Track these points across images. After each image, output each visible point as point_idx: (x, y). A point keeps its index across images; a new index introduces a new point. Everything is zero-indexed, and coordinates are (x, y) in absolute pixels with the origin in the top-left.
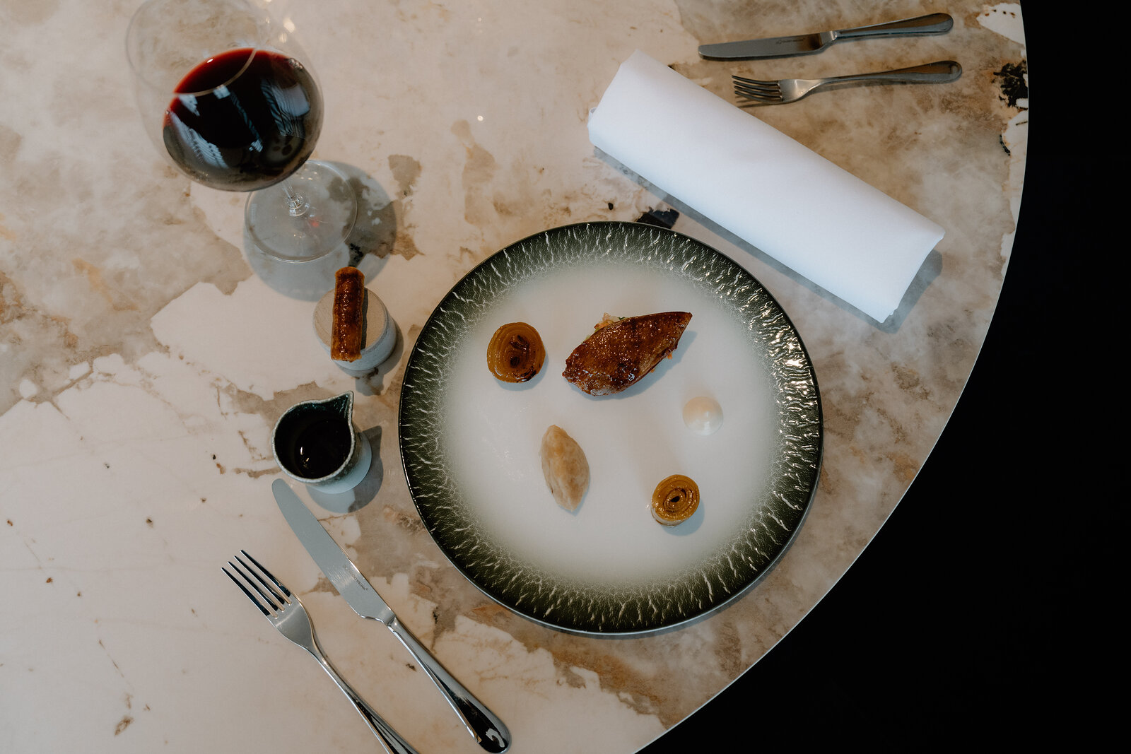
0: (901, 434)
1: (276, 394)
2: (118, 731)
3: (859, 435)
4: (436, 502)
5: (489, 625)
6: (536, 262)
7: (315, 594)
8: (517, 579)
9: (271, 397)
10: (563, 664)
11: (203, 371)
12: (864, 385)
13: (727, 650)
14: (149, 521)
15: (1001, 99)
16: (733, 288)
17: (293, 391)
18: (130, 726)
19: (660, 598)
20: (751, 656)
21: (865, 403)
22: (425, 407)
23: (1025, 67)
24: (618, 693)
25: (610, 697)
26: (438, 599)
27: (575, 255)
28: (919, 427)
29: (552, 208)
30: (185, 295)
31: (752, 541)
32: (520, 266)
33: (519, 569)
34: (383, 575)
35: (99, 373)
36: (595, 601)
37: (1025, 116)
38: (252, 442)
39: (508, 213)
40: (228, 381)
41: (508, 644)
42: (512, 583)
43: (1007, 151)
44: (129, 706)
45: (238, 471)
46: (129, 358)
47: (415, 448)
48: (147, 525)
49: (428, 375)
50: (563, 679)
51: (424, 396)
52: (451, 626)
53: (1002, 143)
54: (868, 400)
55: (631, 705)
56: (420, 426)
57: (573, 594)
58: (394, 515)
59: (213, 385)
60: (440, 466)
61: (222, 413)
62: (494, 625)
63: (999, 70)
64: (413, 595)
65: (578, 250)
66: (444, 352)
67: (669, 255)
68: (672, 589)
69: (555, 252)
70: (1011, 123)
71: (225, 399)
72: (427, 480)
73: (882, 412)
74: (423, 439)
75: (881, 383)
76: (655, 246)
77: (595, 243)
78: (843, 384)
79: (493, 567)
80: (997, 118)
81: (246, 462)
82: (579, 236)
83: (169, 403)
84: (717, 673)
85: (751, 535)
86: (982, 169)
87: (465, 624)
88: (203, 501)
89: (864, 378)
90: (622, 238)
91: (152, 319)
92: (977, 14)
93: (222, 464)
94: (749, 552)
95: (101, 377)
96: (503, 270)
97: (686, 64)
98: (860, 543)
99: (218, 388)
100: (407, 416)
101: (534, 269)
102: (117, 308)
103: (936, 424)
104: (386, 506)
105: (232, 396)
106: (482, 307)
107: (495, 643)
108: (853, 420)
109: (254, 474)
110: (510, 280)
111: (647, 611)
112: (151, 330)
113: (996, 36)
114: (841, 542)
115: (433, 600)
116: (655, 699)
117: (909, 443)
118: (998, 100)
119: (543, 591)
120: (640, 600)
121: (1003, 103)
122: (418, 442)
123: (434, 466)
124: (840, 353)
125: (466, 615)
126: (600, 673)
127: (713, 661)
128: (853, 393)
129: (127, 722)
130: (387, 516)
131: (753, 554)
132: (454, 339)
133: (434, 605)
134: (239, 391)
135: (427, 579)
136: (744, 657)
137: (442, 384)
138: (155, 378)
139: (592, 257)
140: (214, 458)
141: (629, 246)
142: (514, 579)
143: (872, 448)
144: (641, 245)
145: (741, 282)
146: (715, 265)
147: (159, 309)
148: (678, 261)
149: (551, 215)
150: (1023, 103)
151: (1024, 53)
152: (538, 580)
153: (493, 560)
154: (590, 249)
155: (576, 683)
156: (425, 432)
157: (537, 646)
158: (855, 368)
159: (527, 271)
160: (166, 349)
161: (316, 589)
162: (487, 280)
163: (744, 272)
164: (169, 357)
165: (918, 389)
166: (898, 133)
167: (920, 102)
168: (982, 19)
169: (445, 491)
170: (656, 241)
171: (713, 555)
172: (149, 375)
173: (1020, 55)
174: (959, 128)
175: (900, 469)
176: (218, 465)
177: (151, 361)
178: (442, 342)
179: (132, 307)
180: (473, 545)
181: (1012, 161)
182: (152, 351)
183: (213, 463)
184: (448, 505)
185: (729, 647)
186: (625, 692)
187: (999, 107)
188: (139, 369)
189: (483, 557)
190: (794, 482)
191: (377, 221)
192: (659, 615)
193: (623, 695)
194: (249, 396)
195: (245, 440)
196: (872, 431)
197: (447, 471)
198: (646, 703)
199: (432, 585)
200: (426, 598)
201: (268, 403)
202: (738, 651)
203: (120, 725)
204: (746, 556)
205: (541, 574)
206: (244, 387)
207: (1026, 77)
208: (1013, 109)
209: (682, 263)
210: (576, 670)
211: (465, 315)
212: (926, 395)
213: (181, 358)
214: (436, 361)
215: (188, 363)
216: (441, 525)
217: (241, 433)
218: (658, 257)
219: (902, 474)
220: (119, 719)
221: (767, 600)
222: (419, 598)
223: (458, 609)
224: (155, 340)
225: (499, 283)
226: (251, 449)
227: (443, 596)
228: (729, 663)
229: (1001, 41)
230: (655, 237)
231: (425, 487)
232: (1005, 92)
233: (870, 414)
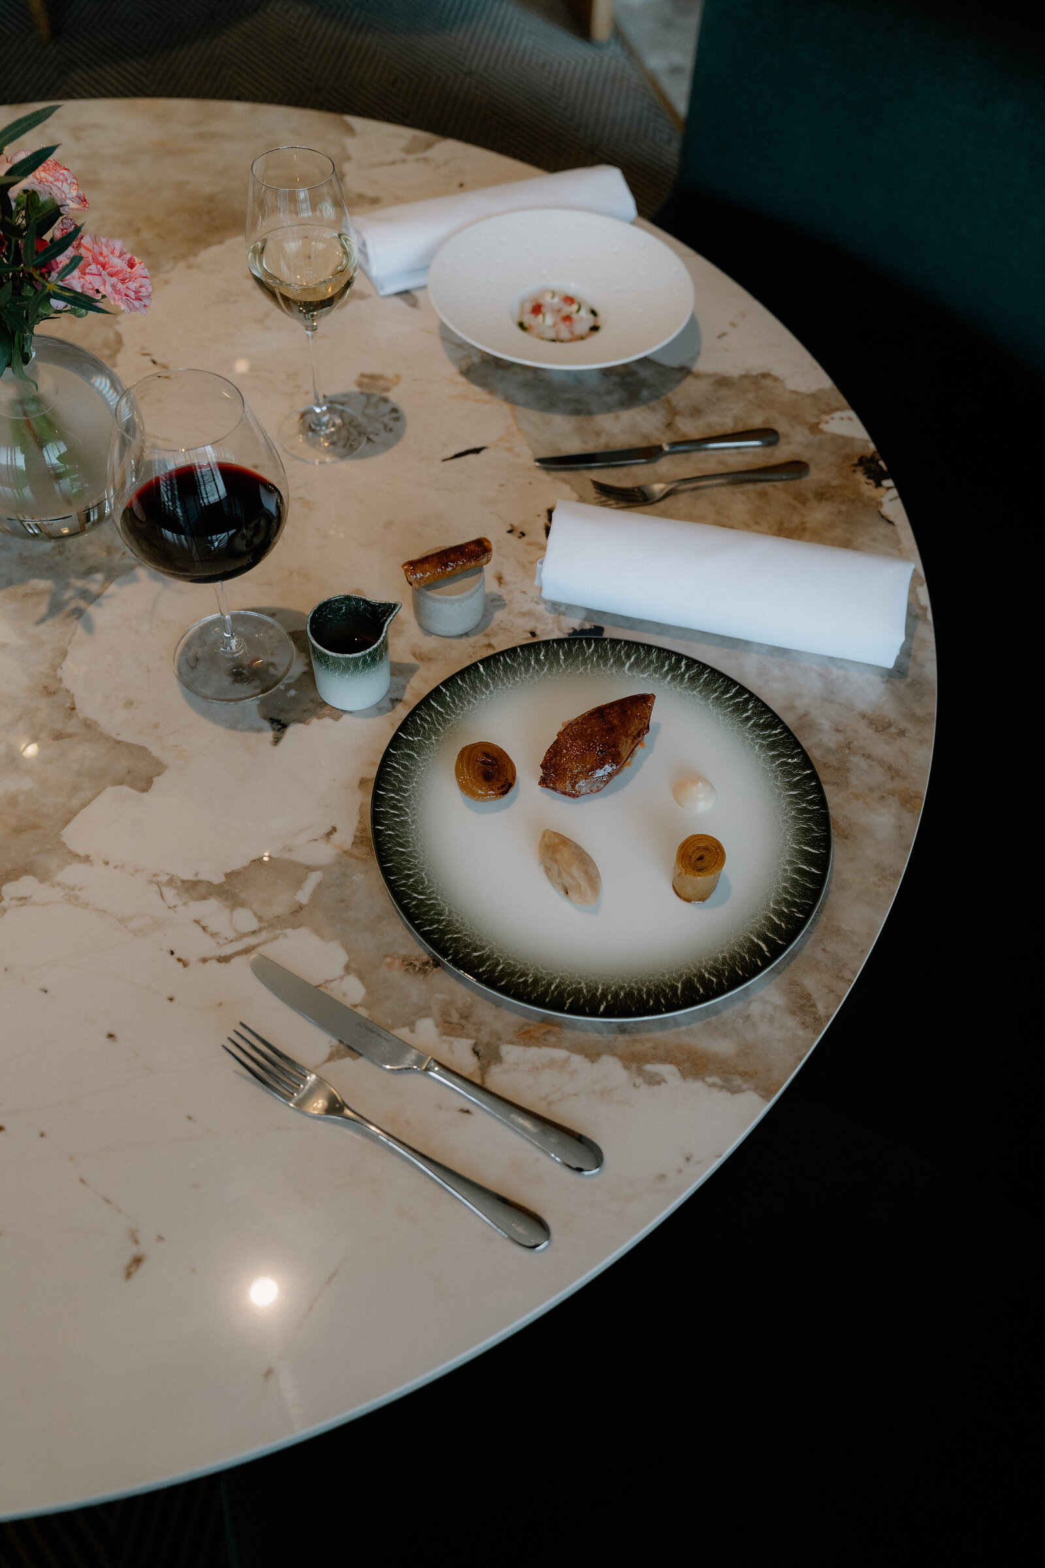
0: (893, 771)
1: (227, 875)
2: (129, 1275)
3: (853, 780)
4: (443, 932)
5: (540, 1047)
6: (476, 692)
7: (331, 1064)
8: (557, 987)
9: (222, 879)
10: (634, 1066)
11: (136, 871)
12: (840, 737)
13: (802, 1008)
14: (111, 1036)
15: (867, 484)
16: (683, 675)
17: (246, 868)
18: (144, 1265)
19: (715, 968)
20: (829, 1008)
21: (847, 752)
22: (402, 846)
23: (878, 456)
24: (703, 1079)
25: (696, 1086)
26: (473, 1034)
27: (514, 679)
28: (908, 762)
29: (474, 647)
30: (94, 802)
31: (789, 893)
32: (460, 698)
33: (555, 978)
34: (403, 1026)
35: (12, 899)
36: (648, 988)
37: (894, 493)
38: (214, 928)
39: (430, 659)
40: (168, 874)
41: (567, 1061)
42: (553, 992)
43: (891, 523)
44: (136, 1242)
45: (205, 960)
46: (44, 876)
47: (403, 885)
48: (108, 1042)
49: (395, 816)
50: (639, 1081)
51: (397, 836)
52: (497, 1058)
53: (883, 517)
54: (849, 749)
55: (721, 1088)
56: (402, 865)
57: (622, 988)
58: (397, 963)
59: (151, 882)
60: (436, 899)
61: (169, 908)
62: (547, 1046)
63: (856, 461)
64: (444, 1037)
65: (515, 672)
66: (405, 791)
67: (608, 659)
68: (724, 958)
69: (493, 679)
70: (885, 500)
71: (169, 893)
72: (426, 913)
73: (868, 757)
74: (410, 876)
75: (856, 731)
76: (592, 654)
77: (530, 664)
78: (821, 740)
79: (526, 981)
80: (871, 499)
81: (209, 948)
82: (512, 660)
83: (103, 911)
84: (800, 1032)
85: (785, 888)
86: (874, 540)
87: (511, 1052)
88: (171, 999)
89: (838, 731)
90: (556, 654)
91: (63, 832)
92: (818, 424)
93: (183, 957)
94: (790, 904)
95: (14, 902)
96: (444, 704)
98: (895, 875)
99: (158, 883)
100: (385, 856)
101: (476, 699)
102: (17, 831)
103: (924, 756)
104: (386, 956)
105: (175, 888)
106: (432, 743)
107: (552, 1063)
108: (843, 769)
109: (224, 960)
110: (454, 713)
111: (706, 984)
112: (64, 844)
113: (842, 437)
114: (875, 879)
115: (468, 1036)
116: (744, 1075)
117: (905, 778)
118: (866, 486)
119: (588, 992)
120: (695, 975)
121: (871, 487)
122: (404, 879)
123: (427, 899)
124: (806, 714)
125: (511, 1042)
126: (677, 1064)
127: (792, 1022)
128: (833, 746)
129: (138, 1260)
130: (390, 966)
131: (795, 904)
132: (412, 777)
133: (471, 1042)
134: (183, 882)
135: (455, 1017)
136: (821, 1009)
137: (413, 821)
138: (81, 889)
139: (532, 677)
140: (172, 953)
141: (565, 660)
142: (553, 987)
143: (871, 789)
144: (577, 657)
145: (688, 667)
146: (658, 658)
147: (68, 821)
148: (619, 663)
149: (474, 653)
150: (889, 483)
151: (872, 446)
152: (579, 983)
153: (523, 975)
154: (527, 671)
155: (655, 1080)
156: (409, 869)
157: (599, 1055)
158: (826, 725)
159: (469, 702)
160: (87, 859)
161: (331, 1058)
162: (430, 716)
163: (688, 658)
164: (92, 865)
165: (893, 730)
166: (786, 525)
167: (795, 498)
168: (823, 426)
169: (449, 921)
170: (591, 650)
171: (754, 917)
172: (73, 889)
173: (869, 448)
174: (840, 512)
175: (906, 801)
176: (179, 960)
177: (72, 874)
178: (400, 782)
179: (35, 827)
180: (498, 964)
181: (899, 529)
182: (70, 864)
183: (173, 959)
184: (457, 933)
185: (802, 1004)
186: (711, 1075)
187: (867, 488)
188: (59, 885)
189: (513, 974)
191: (292, 693)
192: (720, 983)
193: (710, 1080)
194: (196, 884)
195: (204, 928)
196: (863, 774)
197: (444, 902)
198: (737, 1081)
199: (463, 1022)
200: (461, 1036)
201: (220, 886)
202: (813, 1006)
203: (129, 1267)
204: (787, 907)
205: (580, 977)
206: (188, 875)
207: (882, 463)
208: (880, 491)
209: (623, 664)
210: (649, 1068)
211: (417, 753)
212: (902, 733)
213: (107, 863)
214: (399, 801)
215: (116, 867)
216: (456, 952)
217: (197, 922)
218: (598, 665)
219: (909, 806)
220: (127, 1259)
221: (824, 950)
222: (452, 1039)
223: (499, 1039)
224: (70, 852)
225: (444, 718)
226: (214, 935)
227: (478, 1030)
228: (809, 1019)
229: (848, 441)
230: (589, 646)
231: (426, 920)
232: (869, 478)
233: (856, 760)
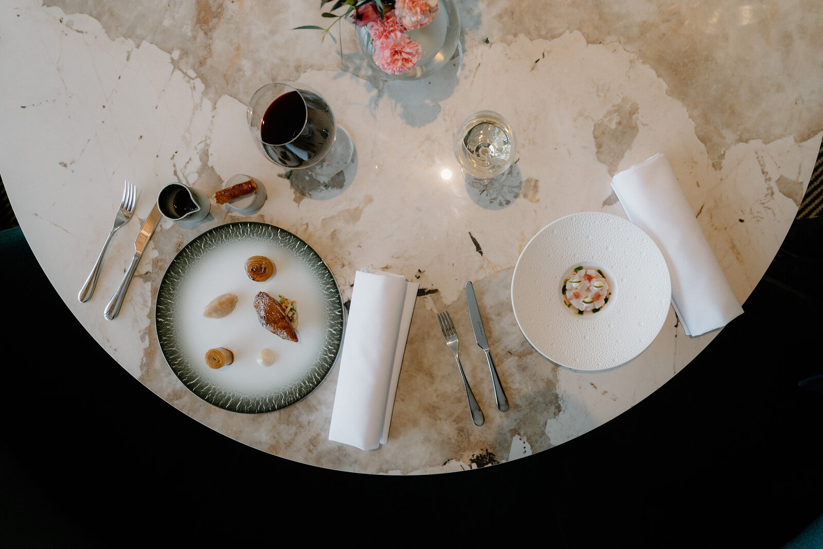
0: (289, 444)
1: (212, 167)
2: (60, 164)
3: (283, 427)
4: (187, 257)
5: (151, 296)
6: (309, 261)
7: (138, 220)
8: (170, 302)
9: (210, 166)
10: (147, 331)
11: (211, 130)
12: (305, 423)
13: (175, 395)
14: (141, 137)
15: (473, 456)
16: (327, 355)
17: (216, 174)
18: (64, 168)
19: (183, 362)
20: (177, 405)
21: (298, 426)
22: (226, 237)
23: (495, 464)
24: (144, 356)
25: (142, 354)
26: (154, 272)
27: (319, 278)
28: (295, 451)
29: (342, 258)
30: (241, 104)
31: (219, 394)
32: (304, 254)
33: (174, 302)
34: (155, 245)
35: (194, 83)
36: (172, 337)
37: (468, 468)
38: (189, 166)
39: (333, 239)
40: (210, 143)
41: (147, 306)
42: (167, 301)
43: (445, 464)
44: (71, 164)
45: (174, 166)
46: (205, 93)
47: (206, 239)
48: (139, 136)
49: (240, 233)
50: (142, 333)
51: (230, 234)
52: (146, 281)
53: (449, 460)
54: (299, 427)
55: (142, 363)
56: (216, 238)
57: (172, 327)
58: (180, 240)
59: (206, 137)
60: (204, 253)
61: (195, 147)
62: (152, 299)
63: (489, 451)
64: (152, 261)
65: (321, 278)
66: (253, 235)
67: (333, 321)
68: (188, 366)
69: (316, 268)
70: (461, 463)
71: (202, 145)
72: (195, 249)
73: (296, 434)
74: (212, 241)
75: (309, 430)
76: (335, 313)
77: (327, 285)
78: (303, 414)
79: (171, 290)
80: (462, 456)
81: (180, 166)
82: (327, 277)
83: (192, 121)
84: (166, 393)
85: (221, 392)
86: (431, 454)
87: (148, 286)
88: (157, 156)
89: (309, 423)
90: (333, 297)
91: (226, 95)
92: (519, 434)
93: (175, 157)
95: (192, 85)
96: (299, 248)
97: (441, 297)
98: (236, 438)
99: (206, 140)
100: (218, 231)
101: (305, 261)
102: (225, 76)
103: (299, 458)
104: (182, 235)
105: (205, 148)
106: (279, 244)
107: (145, 301)
108: (288, 423)
109: (175, 173)
110: (297, 252)
111: (175, 359)
112: (220, 97)
113: (509, 446)
114: (235, 430)
115: (153, 270)
116: (147, 372)
117: (286, 449)
118: (472, 454)
119: (169, 314)
120: (179, 355)
121: (471, 457)
122: (209, 239)
123: (202, 250)
124: (317, 409)
125: (152, 285)
126: (149, 347)
127: (170, 390)
128: (300, 419)
129: (65, 166)
130: (179, 237)
131: (213, 395)
132: (260, 237)
133: (151, 271)
134: (208, 150)
135: (160, 264)
136: (175, 402)
137: (239, 240)
138: (200, 109)
139: (321, 286)
140: (176, 152)
141: (331, 301)
143: (278, 433)
144: (333, 307)
145: (330, 357)
146: (334, 344)
147: (231, 96)
148: (332, 326)
149: (338, 259)
150: (475, 466)
151: (504, 461)
152: (173, 311)
153: (174, 289)
154: (323, 284)
155: (142, 339)
156: (215, 241)
157: (150, 318)
158: (312, 418)
159: (303, 259)
160: (214, 108)
161: (140, 220)
162: (292, 242)
163: (335, 358)
164: (212, 111)
165: (312, 447)
166: (437, 410)
167: (458, 417)
168: (517, 438)
169: (194, 259)
170: (337, 313)
171: (208, 379)
172: (200, 106)
173: (501, 460)
174: (450, 439)
175: (273, 447)
176: (174, 156)
177: (207, 104)
178: (257, 233)
179: (228, 83)
180: (177, 279)
181: (441, 467)
182: (212, 102)
183: (174, 153)
184: (189, 262)
185: (177, 395)
186: (146, 359)
187: (468, 455)
188: (202, 100)
189: (173, 285)
190: (248, 405)
191: (307, 178)
192: (175, 364)
193: (144, 359)
194: (207, 155)
195: (188, 162)
196: (287, 432)
197: (203, 256)
198: (145, 369)
199: (158, 267)
200: (153, 267)
201: (207, 165)
202: (177, 399)
203: (63, 163)
204: (211, 393)
205: (176, 311)
206: (210, 151)
207: (490, 465)
208: (469, 462)
209: (331, 328)
210: (147, 337)
211: (273, 238)
212: (310, 451)
213: (213, 117)
214: (247, 233)
215: (212, 121)
216: (179, 263)
217: (190, 159)
218: (330, 316)
219: (272, 449)
220: (65, 162)
221: (201, 406)
222: (151, 263)
223: (153, 281)
224: (217, 101)
225: (293, 248)
226: (185, 167)
227: (156, 273)
228: (171, 397)
229: (508, 449)
230: (339, 312)
231: (191, 250)
232: (478, 457)
233: (293, 429)
